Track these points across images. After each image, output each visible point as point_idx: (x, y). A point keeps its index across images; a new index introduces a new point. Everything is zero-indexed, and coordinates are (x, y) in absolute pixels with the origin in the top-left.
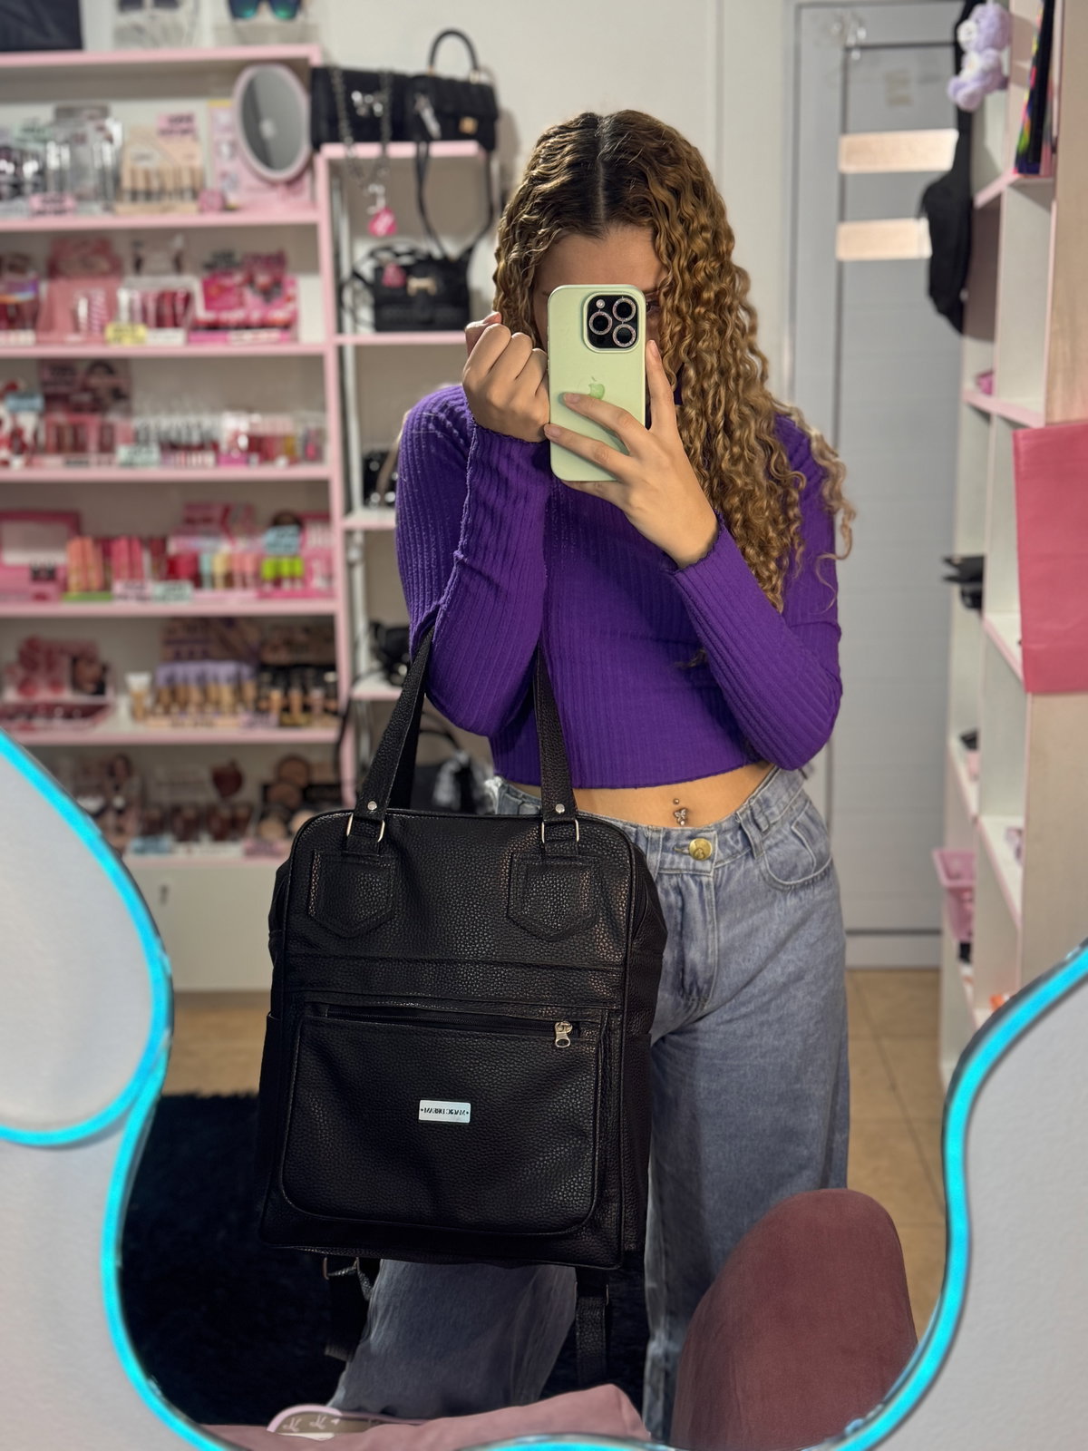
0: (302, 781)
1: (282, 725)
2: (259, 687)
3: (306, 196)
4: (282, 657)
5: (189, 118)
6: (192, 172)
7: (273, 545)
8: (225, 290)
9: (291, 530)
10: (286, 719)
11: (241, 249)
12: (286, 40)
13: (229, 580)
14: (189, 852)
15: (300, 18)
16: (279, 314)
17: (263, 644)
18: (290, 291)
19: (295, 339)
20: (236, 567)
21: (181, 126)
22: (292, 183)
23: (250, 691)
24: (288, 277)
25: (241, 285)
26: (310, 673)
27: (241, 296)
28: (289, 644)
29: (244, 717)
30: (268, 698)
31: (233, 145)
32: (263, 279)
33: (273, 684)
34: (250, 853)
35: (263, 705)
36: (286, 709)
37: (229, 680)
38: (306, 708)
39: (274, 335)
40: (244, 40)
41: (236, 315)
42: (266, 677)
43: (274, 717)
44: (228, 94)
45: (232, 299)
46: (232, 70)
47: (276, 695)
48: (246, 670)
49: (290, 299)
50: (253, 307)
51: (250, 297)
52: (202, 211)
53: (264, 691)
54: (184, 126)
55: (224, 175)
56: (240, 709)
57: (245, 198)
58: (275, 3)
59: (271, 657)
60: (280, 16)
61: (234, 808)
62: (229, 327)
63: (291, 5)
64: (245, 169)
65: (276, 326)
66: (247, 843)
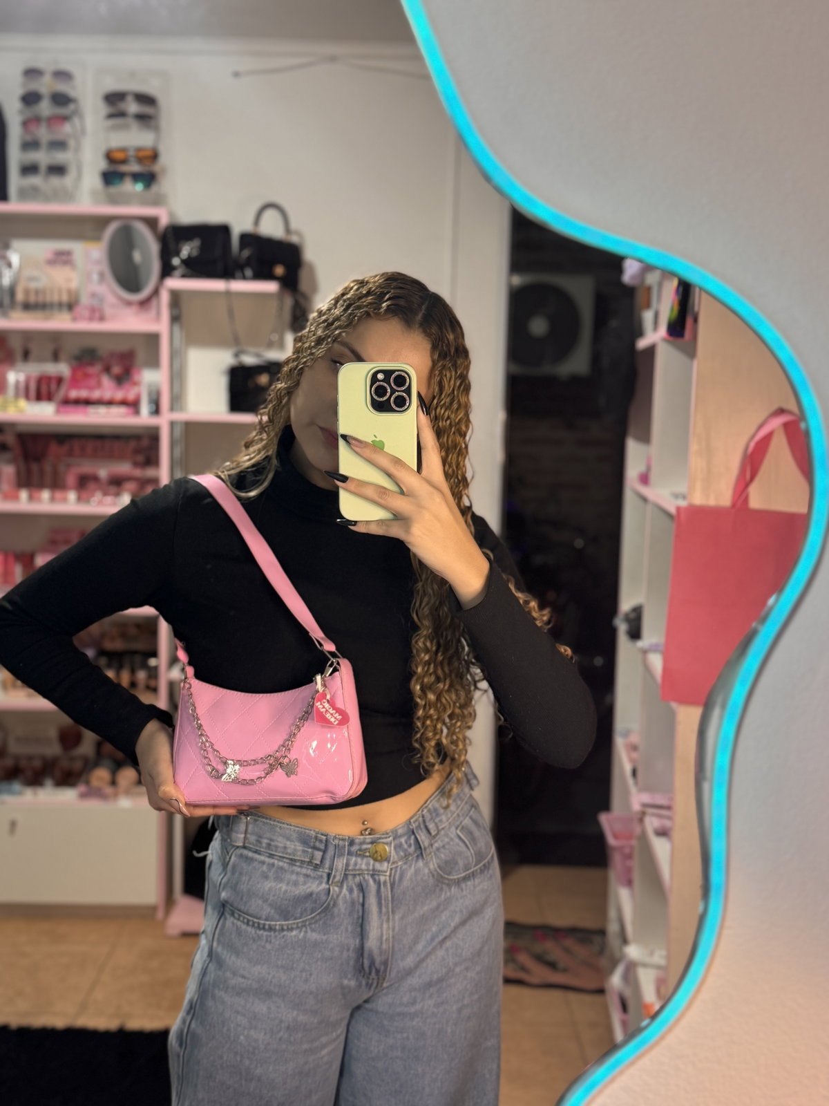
3: (153, 313)
4: (117, 645)
5: (68, 253)
6: (69, 292)
8: (87, 376)
11: (104, 348)
12: (145, 202)
14: (35, 794)
15: (155, 188)
16: (131, 396)
17: (103, 635)
18: (136, 378)
19: (137, 415)
21: (62, 258)
22: (144, 304)
24: (135, 369)
25: (100, 373)
26: (138, 659)
27: (99, 380)
28: (124, 636)
31: (102, 275)
32: (117, 369)
33: (109, 667)
34: (83, 796)
38: (134, 685)
39: (122, 410)
40: (113, 200)
41: (96, 394)
42: (104, 661)
44: (98, 238)
45: (93, 382)
46: (103, 221)
49: (136, 384)
50: (108, 389)
51: (107, 382)
52: (74, 319)
54: (64, 258)
55: (94, 295)
57: (108, 311)
58: (136, 177)
59: (109, 645)
60: (139, 187)
61: (72, 759)
62: (88, 402)
63: (149, 178)
64: (109, 291)
65: (124, 403)
66: (82, 788)
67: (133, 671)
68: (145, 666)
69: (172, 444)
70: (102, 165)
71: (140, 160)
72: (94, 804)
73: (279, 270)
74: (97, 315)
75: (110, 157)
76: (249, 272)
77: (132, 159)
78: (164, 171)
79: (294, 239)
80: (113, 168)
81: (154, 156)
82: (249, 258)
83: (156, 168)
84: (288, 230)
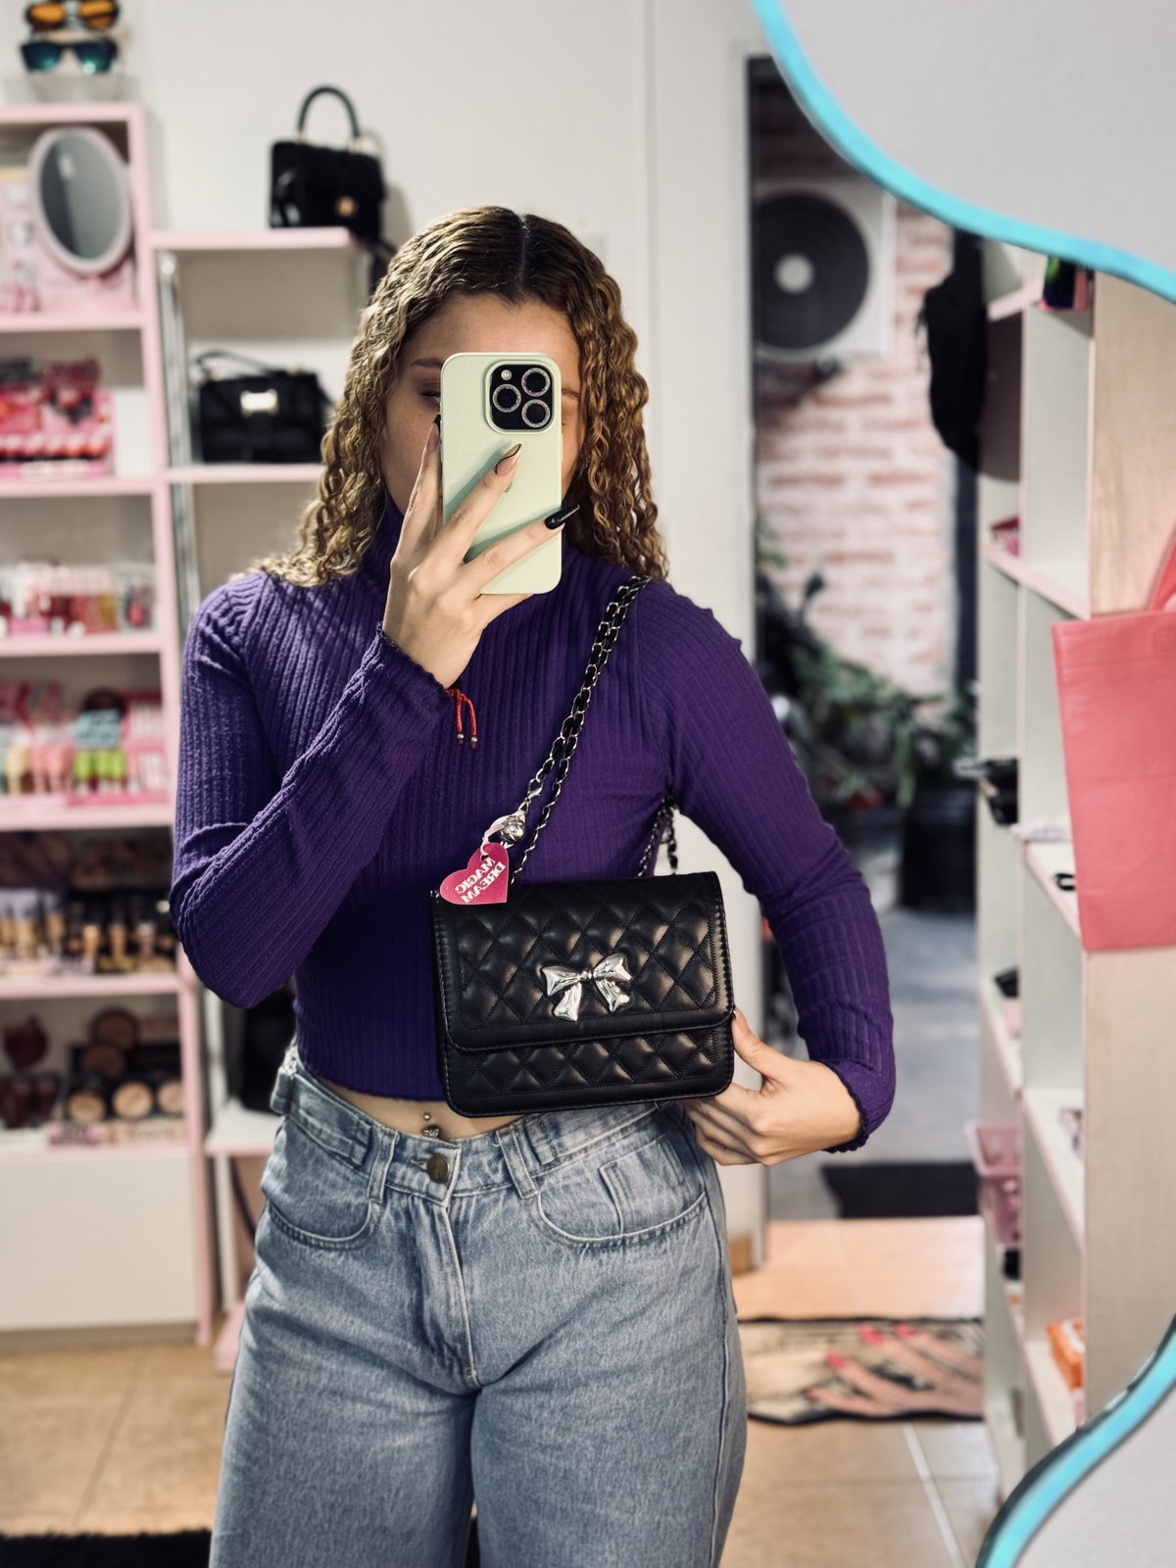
0: (125, 1042)
1: (99, 971)
2: (67, 922)
3: (125, 291)
4: (100, 880)
7: (87, 735)
8: (15, 409)
9: (109, 716)
10: (105, 963)
11: (43, 358)
12: (98, 97)
13: (27, 783)
15: (116, 67)
16: (96, 444)
17: (73, 864)
18: (103, 409)
19: (111, 473)
20: (37, 767)
22: (108, 275)
23: (56, 927)
24: (100, 393)
25: (40, 402)
26: (136, 902)
27: (38, 417)
28: (108, 863)
29: (49, 962)
30: (80, 936)
31: (30, 228)
32: (67, 395)
33: (88, 919)
34: (56, 1142)
35: (74, 945)
36: (105, 949)
37: (28, 913)
38: (132, 948)
39: (82, 467)
40: (43, 97)
41: (34, 443)
42: (77, 908)
43: (88, 962)
44: (23, 162)
45: (27, 421)
46: (28, 133)
47: (91, 933)
48: (50, 900)
49: (102, 420)
50: (54, 431)
51: (51, 417)
53: (74, 927)
55: (18, 266)
56: (43, 951)
57: (46, 294)
58: (82, 50)
59: (84, 882)
60: (90, 67)
61: (33, 1081)
62: (21, 458)
63: (104, 53)
64: (43, 254)
65: (85, 456)
66: (52, 1129)
67: (130, 926)
68: (151, 915)
69: (176, 523)
70: (23, 33)
71: (87, 21)
72: (75, 1156)
73: (346, 207)
74: (28, 302)
75: (30, 17)
76: (293, 214)
77: (72, 19)
78: (128, 35)
79: (366, 147)
80: (39, 37)
81: (113, 14)
82: (291, 186)
83: (116, 32)
84: (356, 133)
